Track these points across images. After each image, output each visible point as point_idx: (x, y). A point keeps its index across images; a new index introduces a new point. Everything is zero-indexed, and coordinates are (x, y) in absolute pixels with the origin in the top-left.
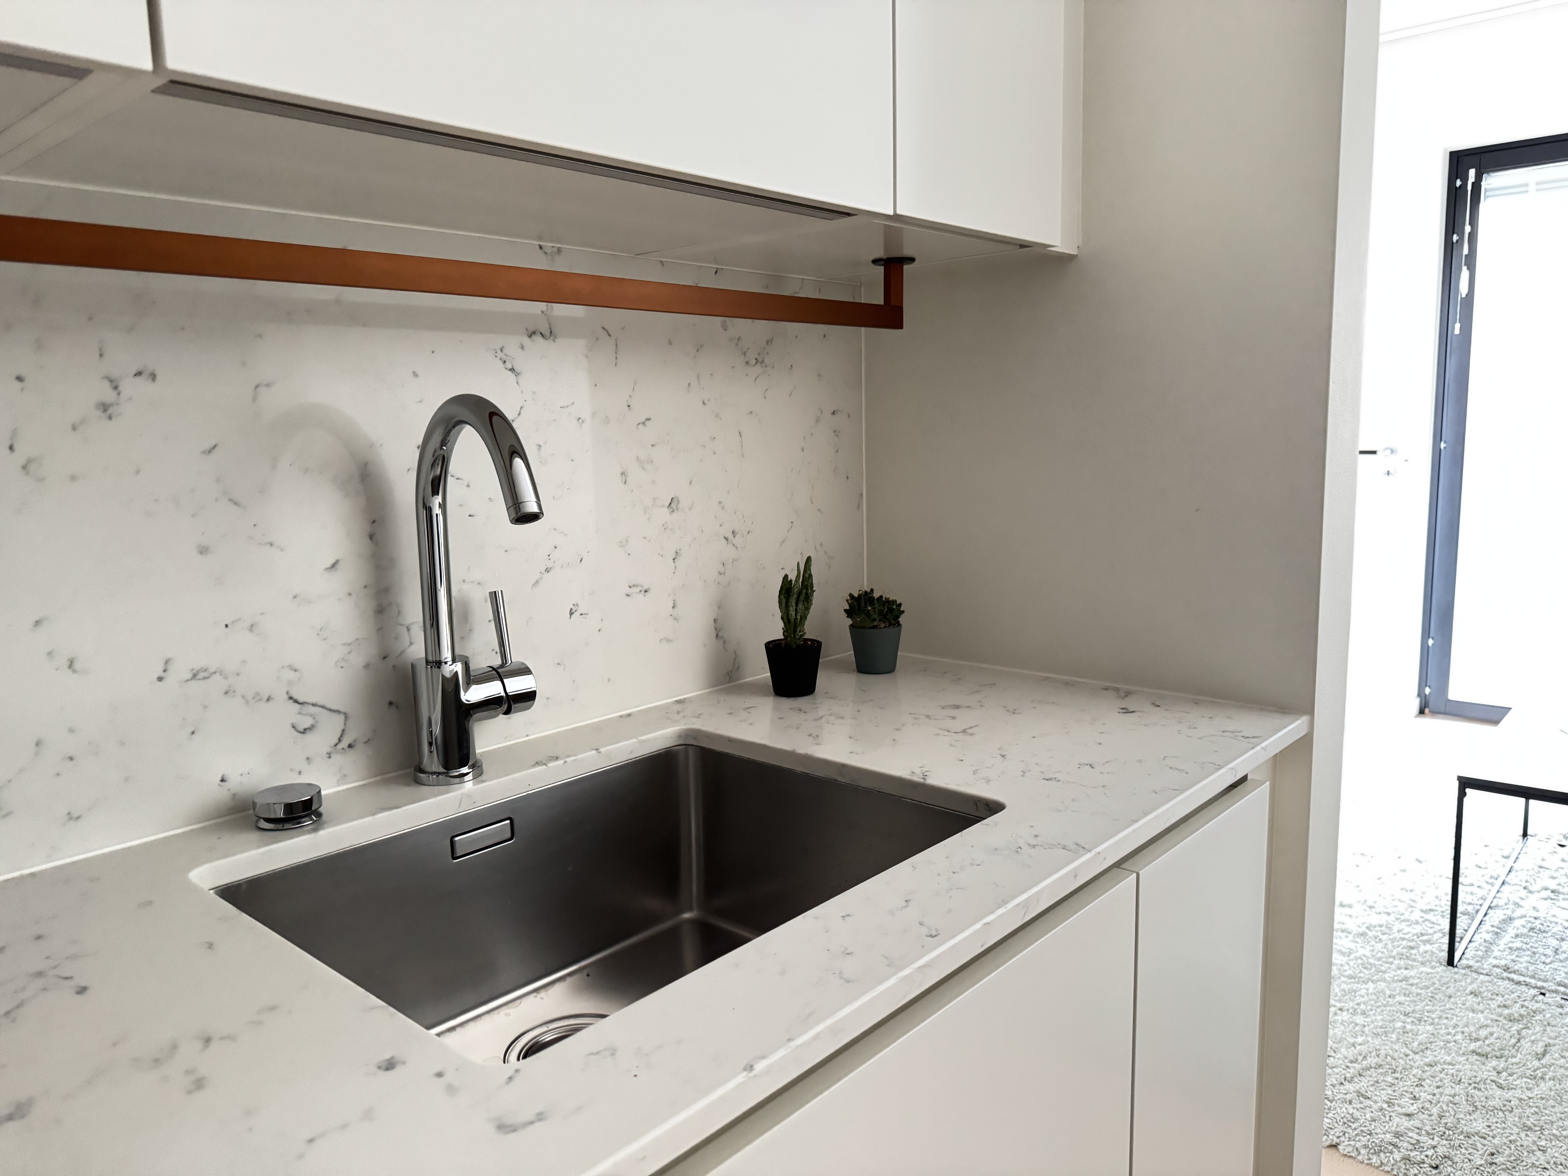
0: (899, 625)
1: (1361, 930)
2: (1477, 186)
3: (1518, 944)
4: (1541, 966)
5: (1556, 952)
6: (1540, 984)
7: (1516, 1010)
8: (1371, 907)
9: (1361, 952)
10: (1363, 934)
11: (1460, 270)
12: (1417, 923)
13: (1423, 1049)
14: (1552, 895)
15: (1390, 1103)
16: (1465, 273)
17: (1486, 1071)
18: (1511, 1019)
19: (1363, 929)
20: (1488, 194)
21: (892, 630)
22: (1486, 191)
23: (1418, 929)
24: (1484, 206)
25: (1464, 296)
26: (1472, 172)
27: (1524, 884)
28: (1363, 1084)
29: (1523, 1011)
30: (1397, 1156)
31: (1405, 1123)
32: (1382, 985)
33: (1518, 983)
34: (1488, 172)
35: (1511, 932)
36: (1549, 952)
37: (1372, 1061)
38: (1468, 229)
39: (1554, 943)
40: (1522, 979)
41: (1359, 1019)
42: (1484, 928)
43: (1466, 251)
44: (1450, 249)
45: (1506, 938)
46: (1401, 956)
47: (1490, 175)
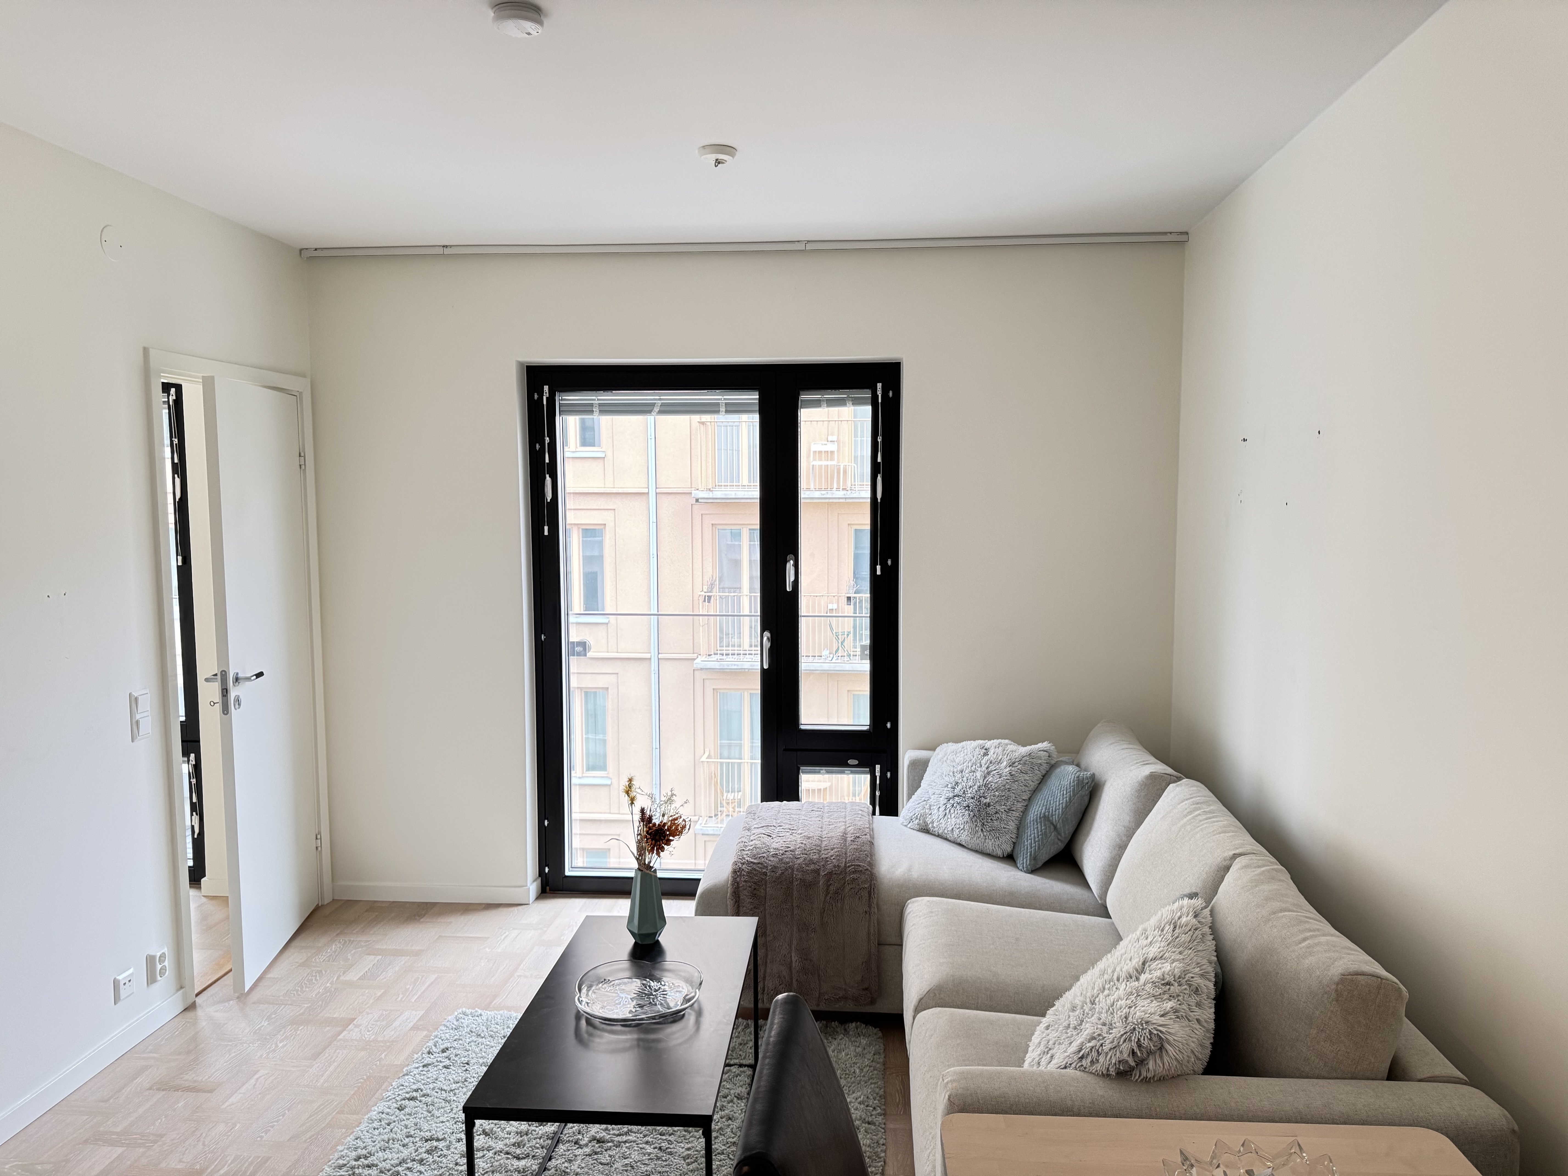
2: (551, 401)
11: (544, 476)
16: (548, 479)
20: (562, 409)
22: (559, 406)
24: (559, 420)
25: (549, 501)
26: (546, 388)
34: (560, 391)
38: (547, 439)
43: (547, 460)
44: (535, 457)
47: (561, 394)
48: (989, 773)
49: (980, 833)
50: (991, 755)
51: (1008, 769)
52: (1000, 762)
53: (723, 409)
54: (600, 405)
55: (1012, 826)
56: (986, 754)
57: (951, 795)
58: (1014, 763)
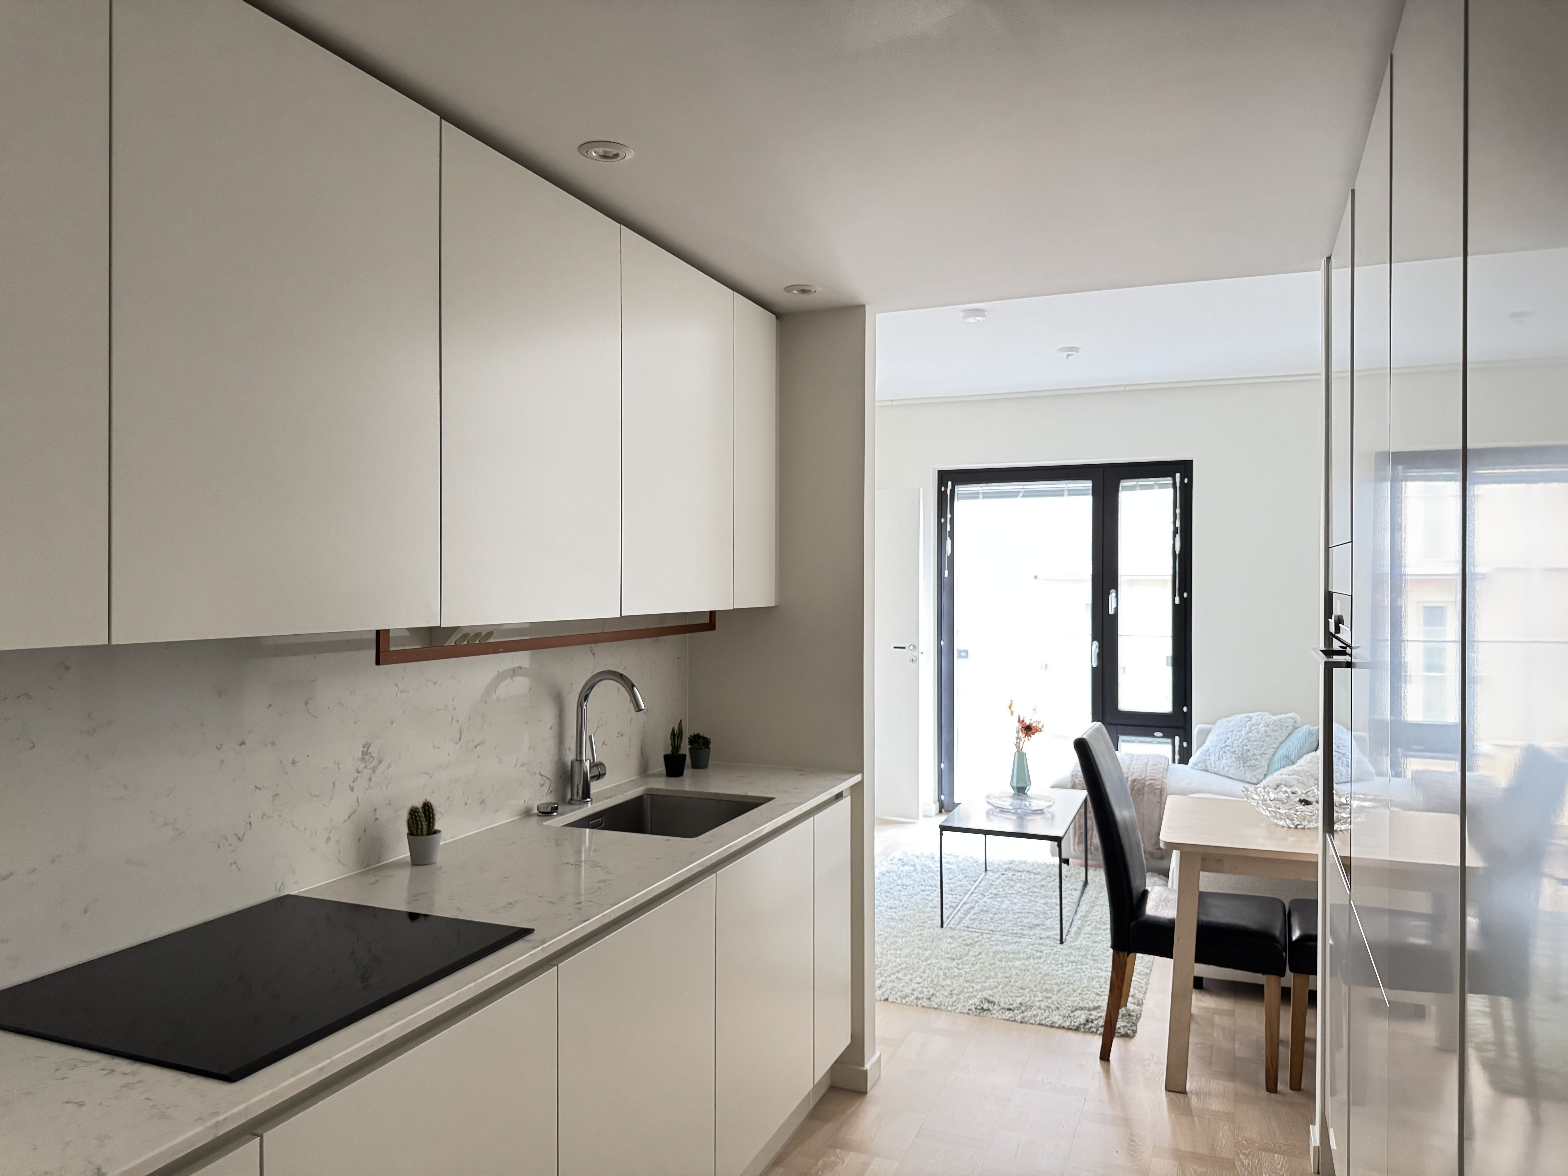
0: (709, 748)
1: (900, 918)
2: (953, 491)
3: (975, 917)
4: (983, 925)
5: (992, 919)
6: (981, 931)
7: (969, 942)
8: (906, 908)
9: (900, 926)
10: (901, 919)
11: (946, 539)
12: (928, 912)
13: (927, 959)
14: (994, 896)
15: (911, 980)
16: (949, 541)
17: (954, 964)
18: (966, 945)
19: (902, 917)
20: (959, 496)
21: (707, 750)
22: (958, 494)
23: (928, 915)
24: (957, 503)
25: (949, 555)
26: (950, 484)
27: (982, 892)
28: (899, 975)
29: (972, 942)
30: (913, 997)
31: (916, 985)
32: (909, 938)
33: (972, 932)
34: (958, 485)
35: (972, 912)
36: (988, 919)
37: (904, 966)
38: (949, 516)
39: (991, 915)
40: (973, 930)
41: (898, 952)
42: (959, 912)
43: (948, 529)
44: (941, 527)
45: (969, 916)
46: (919, 926)
47: (959, 486)
48: (1250, 732)
49: (1242, 768)
50: (1253, 721)
51: (1263, 728)
52: (1259, 724)
53: (1066, 493)
54: (983, 493)
55: (1264, 763)
56: (1250, 720)
57: (1224, 745)
58: (1269, 725)
